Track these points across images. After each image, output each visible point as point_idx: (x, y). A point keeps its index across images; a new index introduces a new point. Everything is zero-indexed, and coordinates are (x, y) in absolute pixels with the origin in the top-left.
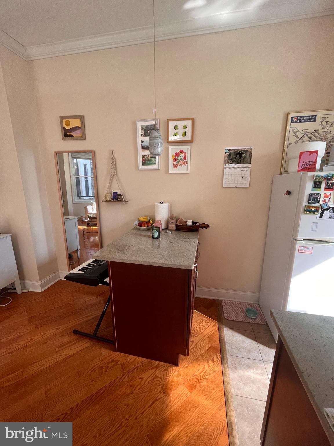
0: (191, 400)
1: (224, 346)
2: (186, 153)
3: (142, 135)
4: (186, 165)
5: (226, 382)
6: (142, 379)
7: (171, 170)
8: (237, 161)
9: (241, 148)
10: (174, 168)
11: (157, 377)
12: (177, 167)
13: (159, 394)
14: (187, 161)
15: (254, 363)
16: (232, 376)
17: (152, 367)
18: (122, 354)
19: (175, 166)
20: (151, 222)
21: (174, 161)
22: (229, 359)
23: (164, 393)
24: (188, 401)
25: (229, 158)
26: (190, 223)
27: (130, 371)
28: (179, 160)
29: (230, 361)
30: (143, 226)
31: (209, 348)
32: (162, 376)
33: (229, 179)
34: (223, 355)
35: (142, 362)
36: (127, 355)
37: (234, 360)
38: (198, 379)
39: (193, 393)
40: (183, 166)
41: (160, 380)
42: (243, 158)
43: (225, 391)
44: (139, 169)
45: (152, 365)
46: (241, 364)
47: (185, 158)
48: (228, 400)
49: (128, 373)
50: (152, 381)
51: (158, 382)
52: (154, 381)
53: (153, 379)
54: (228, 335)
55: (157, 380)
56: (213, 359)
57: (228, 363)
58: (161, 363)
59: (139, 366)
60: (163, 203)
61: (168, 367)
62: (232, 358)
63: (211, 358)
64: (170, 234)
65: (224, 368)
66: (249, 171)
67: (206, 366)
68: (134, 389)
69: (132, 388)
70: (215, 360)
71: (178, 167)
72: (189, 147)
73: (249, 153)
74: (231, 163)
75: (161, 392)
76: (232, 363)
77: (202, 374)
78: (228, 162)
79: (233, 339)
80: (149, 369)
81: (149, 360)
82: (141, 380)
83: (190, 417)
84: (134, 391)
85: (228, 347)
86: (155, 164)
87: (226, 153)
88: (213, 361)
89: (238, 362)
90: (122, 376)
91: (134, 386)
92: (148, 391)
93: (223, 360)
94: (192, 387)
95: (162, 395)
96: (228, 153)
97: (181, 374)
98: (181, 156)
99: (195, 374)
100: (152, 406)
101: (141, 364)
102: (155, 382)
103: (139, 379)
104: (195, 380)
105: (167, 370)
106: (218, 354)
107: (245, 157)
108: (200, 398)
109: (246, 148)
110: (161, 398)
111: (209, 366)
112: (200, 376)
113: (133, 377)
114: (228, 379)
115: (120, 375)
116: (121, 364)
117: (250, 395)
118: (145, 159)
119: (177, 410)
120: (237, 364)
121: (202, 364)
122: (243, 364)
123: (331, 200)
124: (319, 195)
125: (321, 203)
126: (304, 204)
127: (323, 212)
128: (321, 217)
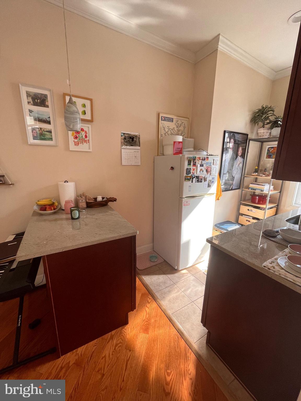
0: (151, 338)
1: (150, 289)
2: (87, 132)
3: (29, 103)
4: (88, 143)
5: (164, 310)
6: (105, 356)
7: (72, 147)
8: (131, 143)
9: (133, 133)
10: (75, 145)
11: (117, 345)
12: (78, 145)
13: (127, 355)
14: (88, 140)
15: (171, 288)
16: (165, 303)
17: (107, 341)
18: (69, 354)
19: (77, 144)
20: (56, 204)
21: (74, 139)
22: (157, 295)
23: (130, 351)
24: (150, 340)
25: (125, 141)
26: (100, 199)
27: (88, 361)
28: (80, 137)
29: (158, 295)
30: (49, 210)
31: (141, 297)
32: (120, 340)
33: (126, 158)
34: (153, 295)
35: (95, 345)
36: (74, 351)
37: (160, 293)
38: (147, 322)
39: (149, 333)
40: (85, 144)
41: (121, 344)
42: (135, 141)
43: (167, 315)
44: (29, 143)
45: (106, 340)
46: (165, 293)
47: (86, 137)
48: (171, 320)
49: (87, 364)
50: (115, 351)
51: (120, 348)
52: (116, 349)
53: (115, 349)
54: (148, 280)
55: (119, 347)
56: (148, 301)
57: (158, 298)
58: (113, 332)
59: (95, 350)
60: (68, 182)
61: (121, 330)
62: (158, 293)
63: (147, 302)
64: (84, 212)
65: (158, 302)
66: (139, 152)
67: (147, 309)
68: (102, 372)
69: (100, 372)
70: (149, 301)
71: (80, 144)
72: (90, 126)
73: (138, 137)
74: (126, 145)
75: (127, 352)
76: (160, 296)
77: (147, 316)
78: (124, 144)
79: (152, 281)
80: (106, 344)
81: (100, 338)
82: (104, 359)
83: (157, 349)
84: (104, 372)
85: (152, 287)
86: (51, 139)
87: (122, 136)
88: (149, 303)
89: (163, 293)
90: (83, 372)
91: (101, 368)
92: (116, 361)
93: (154, 298)
94: (146, 330)
95: (129, 353)
96: (124, 137)
97: (134, 327)
98: (82, 134)
99: (143, 319)
100: (127, 368)
101: (95, 347)
102: (118, 350)
103: (102, 359)
104: (146, 323)
105: (121, 333)
106: (149, 296)
107: (136, 141)
108: (156, 332)
109: (137, 134)
110: (130, 355)
111: (149, 308)
112: (147, 318)
113: (95, 362)
114: (164, 307)
115: (80, 373)
116: (74, 363)
117: (179, 307)
118: (36, 132)
119: (146, 353)
120: (163, 295)
121: (143, 310)
122: (166, 292)
123: (196, 172)
124: (190, 169)
125: (192, 174)
126: (185, 175)
127: (193, 179)
128: (192, 182)
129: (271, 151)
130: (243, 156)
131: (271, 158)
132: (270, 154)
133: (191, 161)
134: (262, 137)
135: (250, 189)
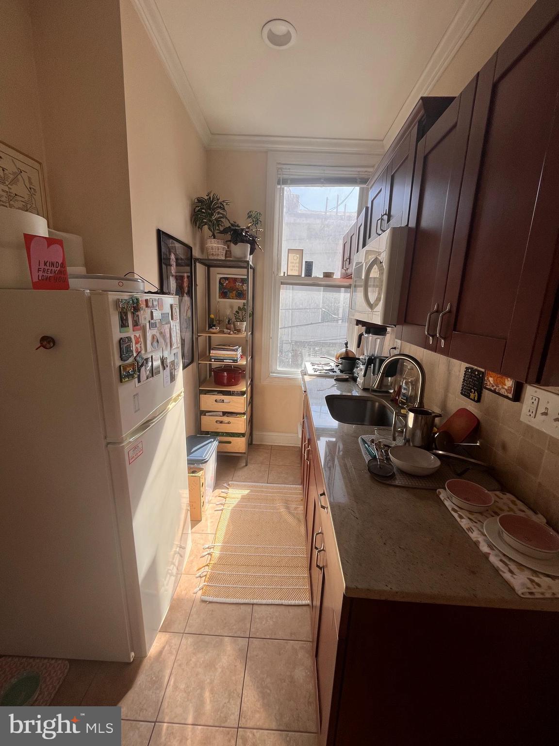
123: (143, 346)
124: (129, 339)
125: (135, 354)
126: (118, 363)
127: (139, 371)
128: (139, 381)
129: (225, 285)
130: (190, 293)
131: (228, 299)
132: (225, 291)
133: (126, 315)
134: (216, 258)
135: (213, 360)
